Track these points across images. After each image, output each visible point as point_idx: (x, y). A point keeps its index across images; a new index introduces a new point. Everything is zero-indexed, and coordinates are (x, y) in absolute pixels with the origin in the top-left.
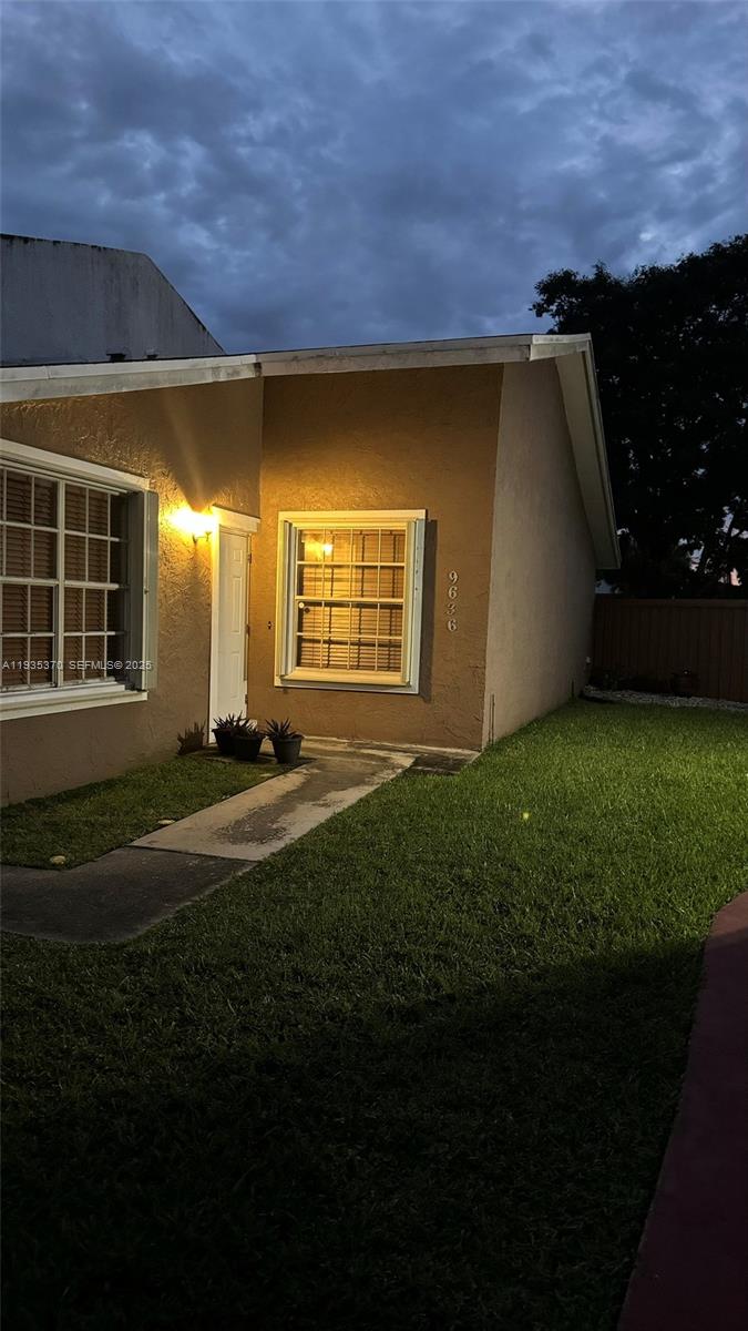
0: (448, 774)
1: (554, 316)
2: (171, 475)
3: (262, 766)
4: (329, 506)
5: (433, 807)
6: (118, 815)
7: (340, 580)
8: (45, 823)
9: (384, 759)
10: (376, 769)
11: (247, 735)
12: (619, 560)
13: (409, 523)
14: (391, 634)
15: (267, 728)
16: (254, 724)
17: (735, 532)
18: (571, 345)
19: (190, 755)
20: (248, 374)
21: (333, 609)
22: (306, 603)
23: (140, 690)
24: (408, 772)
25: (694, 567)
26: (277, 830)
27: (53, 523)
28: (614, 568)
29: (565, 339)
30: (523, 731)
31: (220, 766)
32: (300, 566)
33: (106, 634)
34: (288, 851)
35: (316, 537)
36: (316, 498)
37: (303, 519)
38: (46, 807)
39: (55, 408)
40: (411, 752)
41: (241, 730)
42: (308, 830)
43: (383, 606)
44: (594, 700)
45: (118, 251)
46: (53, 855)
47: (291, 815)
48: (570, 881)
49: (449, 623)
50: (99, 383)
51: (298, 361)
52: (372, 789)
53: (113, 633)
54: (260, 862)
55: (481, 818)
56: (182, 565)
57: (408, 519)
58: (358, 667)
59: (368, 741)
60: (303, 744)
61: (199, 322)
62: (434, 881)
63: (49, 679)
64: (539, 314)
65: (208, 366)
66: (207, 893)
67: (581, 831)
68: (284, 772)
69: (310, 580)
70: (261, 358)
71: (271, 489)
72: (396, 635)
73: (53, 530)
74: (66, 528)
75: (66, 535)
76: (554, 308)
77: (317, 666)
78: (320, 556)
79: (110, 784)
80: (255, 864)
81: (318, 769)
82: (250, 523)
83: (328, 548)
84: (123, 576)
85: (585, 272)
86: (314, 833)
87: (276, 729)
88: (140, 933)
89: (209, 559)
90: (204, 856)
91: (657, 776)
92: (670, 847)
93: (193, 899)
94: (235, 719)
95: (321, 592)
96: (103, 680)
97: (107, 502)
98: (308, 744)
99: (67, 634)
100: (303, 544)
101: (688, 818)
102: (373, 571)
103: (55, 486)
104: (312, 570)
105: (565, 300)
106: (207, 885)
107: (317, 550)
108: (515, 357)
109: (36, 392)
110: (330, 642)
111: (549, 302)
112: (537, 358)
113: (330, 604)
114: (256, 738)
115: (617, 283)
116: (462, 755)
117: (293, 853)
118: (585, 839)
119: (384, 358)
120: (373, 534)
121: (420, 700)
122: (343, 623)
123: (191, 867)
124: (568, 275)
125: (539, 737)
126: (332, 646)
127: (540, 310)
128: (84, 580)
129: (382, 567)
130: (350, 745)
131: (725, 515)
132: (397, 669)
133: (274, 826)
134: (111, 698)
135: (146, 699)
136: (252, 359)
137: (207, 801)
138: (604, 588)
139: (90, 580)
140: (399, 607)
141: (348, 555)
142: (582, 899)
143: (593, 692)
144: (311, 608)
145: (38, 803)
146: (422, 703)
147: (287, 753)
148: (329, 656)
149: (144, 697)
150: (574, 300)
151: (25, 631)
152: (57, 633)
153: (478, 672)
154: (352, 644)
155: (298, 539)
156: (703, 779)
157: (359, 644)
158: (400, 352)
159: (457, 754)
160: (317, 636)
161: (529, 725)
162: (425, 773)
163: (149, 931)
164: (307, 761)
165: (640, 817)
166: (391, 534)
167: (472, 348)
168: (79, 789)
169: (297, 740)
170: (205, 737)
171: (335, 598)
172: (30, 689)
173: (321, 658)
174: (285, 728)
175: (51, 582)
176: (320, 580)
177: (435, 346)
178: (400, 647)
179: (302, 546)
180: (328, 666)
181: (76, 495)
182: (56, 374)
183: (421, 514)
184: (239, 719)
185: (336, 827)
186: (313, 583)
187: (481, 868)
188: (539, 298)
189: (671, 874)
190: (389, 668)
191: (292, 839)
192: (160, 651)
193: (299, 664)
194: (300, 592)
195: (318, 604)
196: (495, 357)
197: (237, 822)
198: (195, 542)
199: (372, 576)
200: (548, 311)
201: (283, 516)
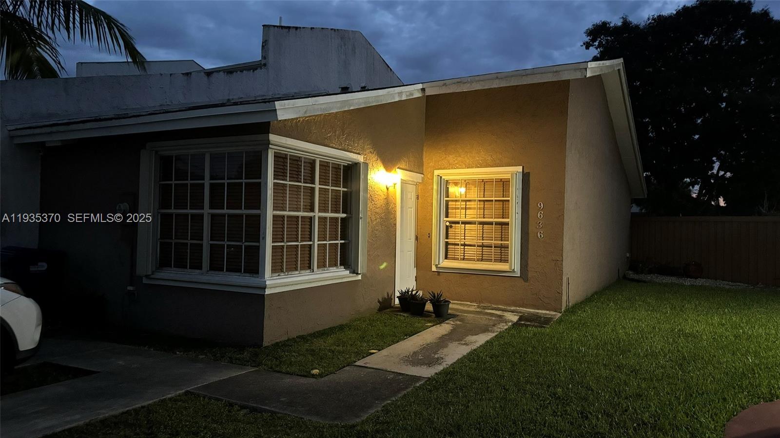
0: (542, 327)
1: (597, 48)
2: (375, 153)
3: (426, 319)
4: (464, 166)
5: (534, 348)
6: (347, 347)
7: (470, 208)
8: (307, 350)
9: (500, 316)
10: (496, 322)
11: (417, 300)
12: (646, 192)
13: (512, 175)
14: (502, 240)
15: (428, 296)
16: (420, 293)
17: (721, 173)
18: (611, 66)
19: (384, 311)
20: (418, 95)
21: (466, 225)
22: (450, 222)
23: (357, 274)
24: (515, 325)
25: (694, 196)
26: (438, 359)
27: (313, 182)
28: (643, 197)
29: (607, 63)
30: (588, 300)
31: (402, 318)
32: (446, 201)
33: (339, 242)
34: (445, 372)
35: (456, 184)
36: (456, 162)
37: (448, 174)
38: (308, 340)
39: (314, 119)
40: (517, 312)
41: (414, 297)
42: (456, 359)
43: (497, 224)
44: (633, 280)
45: (344, 30)
46: (312, 369)
47: (445, 350)
48: (626, 398)
49: (538, 233)
50: (339, 105)
51: (446, 86)
52: (494, 334)
53: (343, 242)
54: (428, 378)
55: (565, 356)
56: (380, 202)
57: (512, 172)
58: (482, 260)
59: (489, 305)
60: (451, 306)
61: (388, 67)
62: (538, 396)
63: (309, 268)
64: (587, 48)
65: (396, 92)
66: (400, 395)
67: (631, 366)
68: (440, 323)
69: (453, 209)
70: (425, 86)
71: (430, 157)
72: (505, 240)
73: (313, 186)
74: (320, 184)
75: (319, 188)
76: (596, 43)
77: (457, 259)
78: (458, 195)
79: (341, 328)
80: (426, 379)
81: (460, 321)
82: (418, 177)
83: (463, 190)
84: (349, 210)
85: (616, 21)
86: (460, 361)
87: (434, 297)
88: (362, 418)
89: (395, 199)
90: (396, 373)
91: (679, 330)
92: (692, 377)
93: (391, 399)
94: (410, 290)
95: (459, 215)
96: (338, 268)
97: (341, 169)
98: (454, 306)
99: (320, 243)
100: (448, 188)
101: (703, 358)
102: (490, 203)
103: (314, 161)
104: (454, 203)
105: (603, 39)
106: (399, 391)
107: (457, 191)
108: (578, 75)
109: (306, 112)
110: (465, 245)
111: (594, 40)
112: (591, 75)
113: (465, 223)
114: (423, 303)
115: (637, 27)
116: (549, 315)
117: (449, 374)
118: (635, 371)
119: (497, 80)
120: (490, 181)
121: (521, 280)
122: (472, 234)
123: (389, 379)
124: (604, 24)
125: (599, 304)
126: (466, 247)
127: (588, 46)
128: (328, 212)
129: (496, 201)
130: (478, 307)
131: (714, 162)
132: (506, 261)
133: (436, 356)
134: (342, 278)
135: (360, 279)
136: (420, 86)
137: (396, 339)
138: (635, 209)
139: (331, 212)
140: (507, 224)
141: (474, 194)
142: (635, 410)
143: (632, 275)
144: (453, 225)
145: (302, 338)
146: (523, 282)
147: (441, 312)
148: (464, 253)
149: (359, 277)
150: (609, 38)
151: (297, 241)
152: (314, 242)
153: (558, 264)
154: (478, 246)
155: (445, 185)
156: (711, 333)
157: (483, 246)
158: (506, 77)
159: (546, 314)
160: (457, 241)
161: (592, 296)
162: (527, 326)
163: (367, 418)
164: (453, 316)
165: (670, 357)
166: (501, 181)
167: (551, 72)
168: (324, 330)
169: (447, 303)
170: (393, 301)
171: (468, 219)
172: (299, 273)
173: (460, 255)
174: (440, 296)
175: (311, 214)
176: (458, 208)
177: (528, 72)
178: (508, 248)
179: (447, 189)
180: (464, 259)
181: (325, 166)
182: (316, 102)
183: (520, 169)
184: (412, 291)
185: (474, 359)
186: (454, 211)
187: (568, 389)
188: (587, 39)
189: (694, 395)
190: (501, 261)
191: (447, 365)
192: (368, 251)
193: (446, 258)
194: (447, 216)
195: (458, 223)
196: (565, 76)
197: (415, 353)
198: (387, 189)
199: (489, 206)
200: (592, 46)
201: (437, 172)
